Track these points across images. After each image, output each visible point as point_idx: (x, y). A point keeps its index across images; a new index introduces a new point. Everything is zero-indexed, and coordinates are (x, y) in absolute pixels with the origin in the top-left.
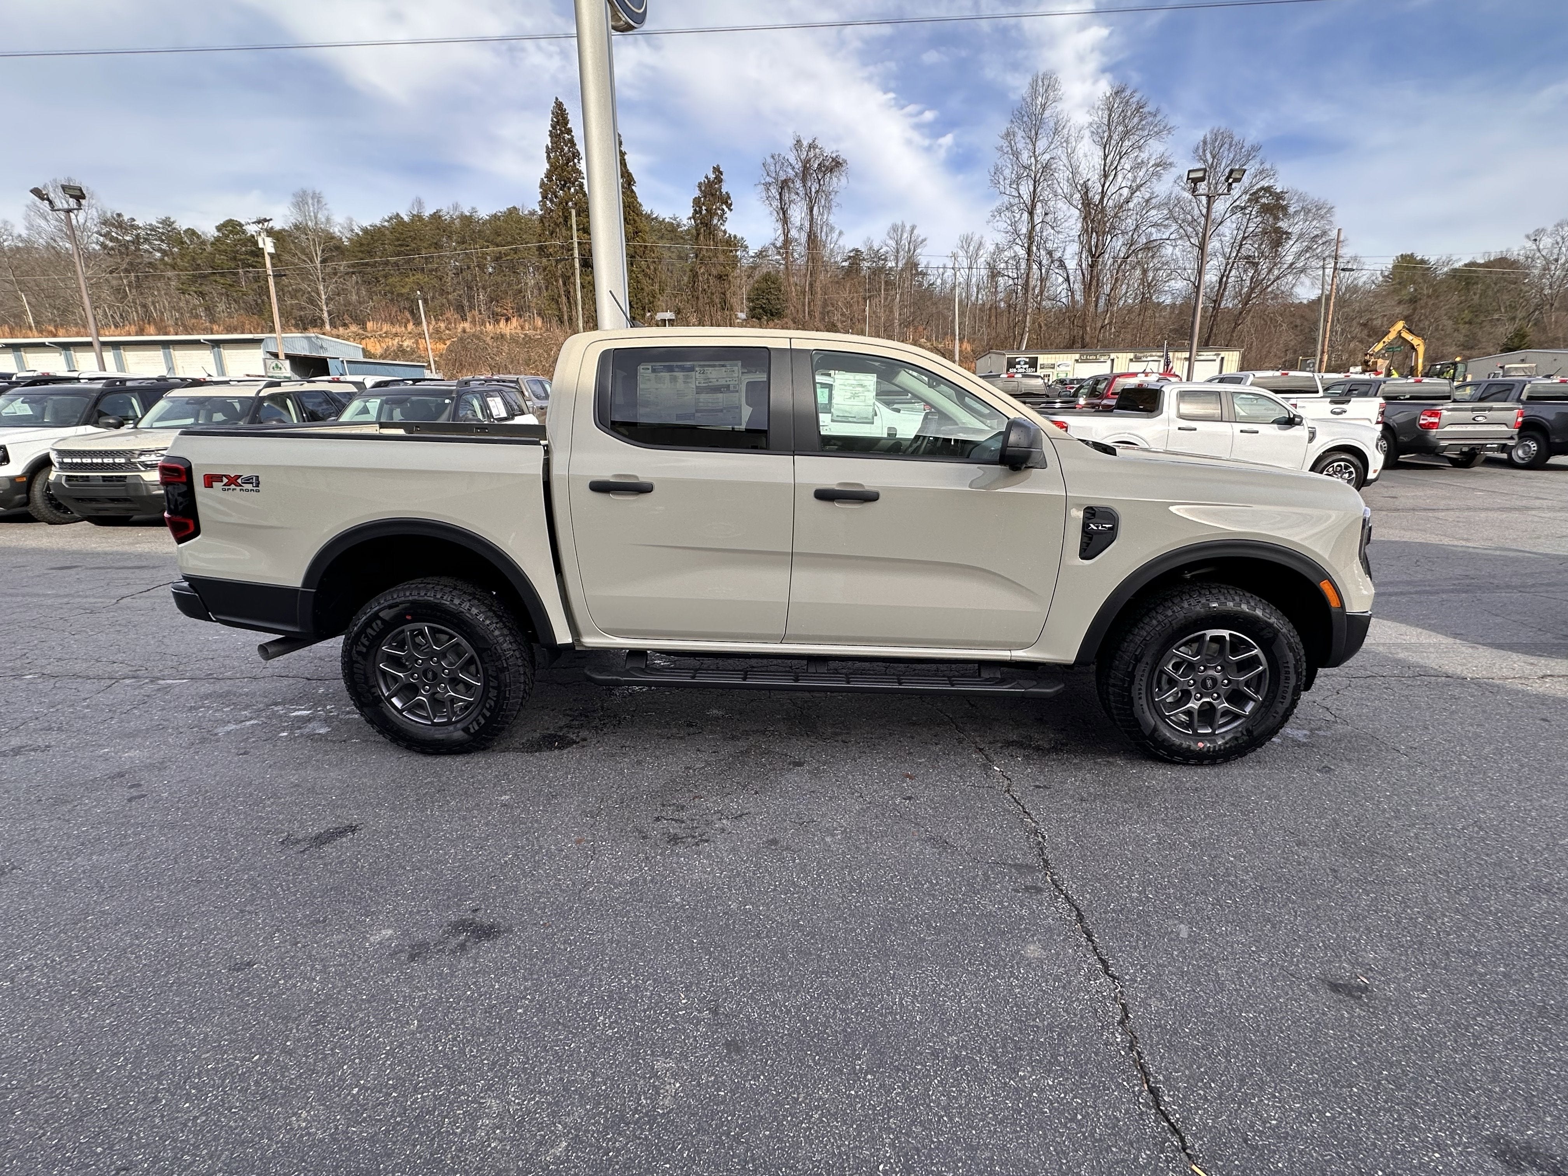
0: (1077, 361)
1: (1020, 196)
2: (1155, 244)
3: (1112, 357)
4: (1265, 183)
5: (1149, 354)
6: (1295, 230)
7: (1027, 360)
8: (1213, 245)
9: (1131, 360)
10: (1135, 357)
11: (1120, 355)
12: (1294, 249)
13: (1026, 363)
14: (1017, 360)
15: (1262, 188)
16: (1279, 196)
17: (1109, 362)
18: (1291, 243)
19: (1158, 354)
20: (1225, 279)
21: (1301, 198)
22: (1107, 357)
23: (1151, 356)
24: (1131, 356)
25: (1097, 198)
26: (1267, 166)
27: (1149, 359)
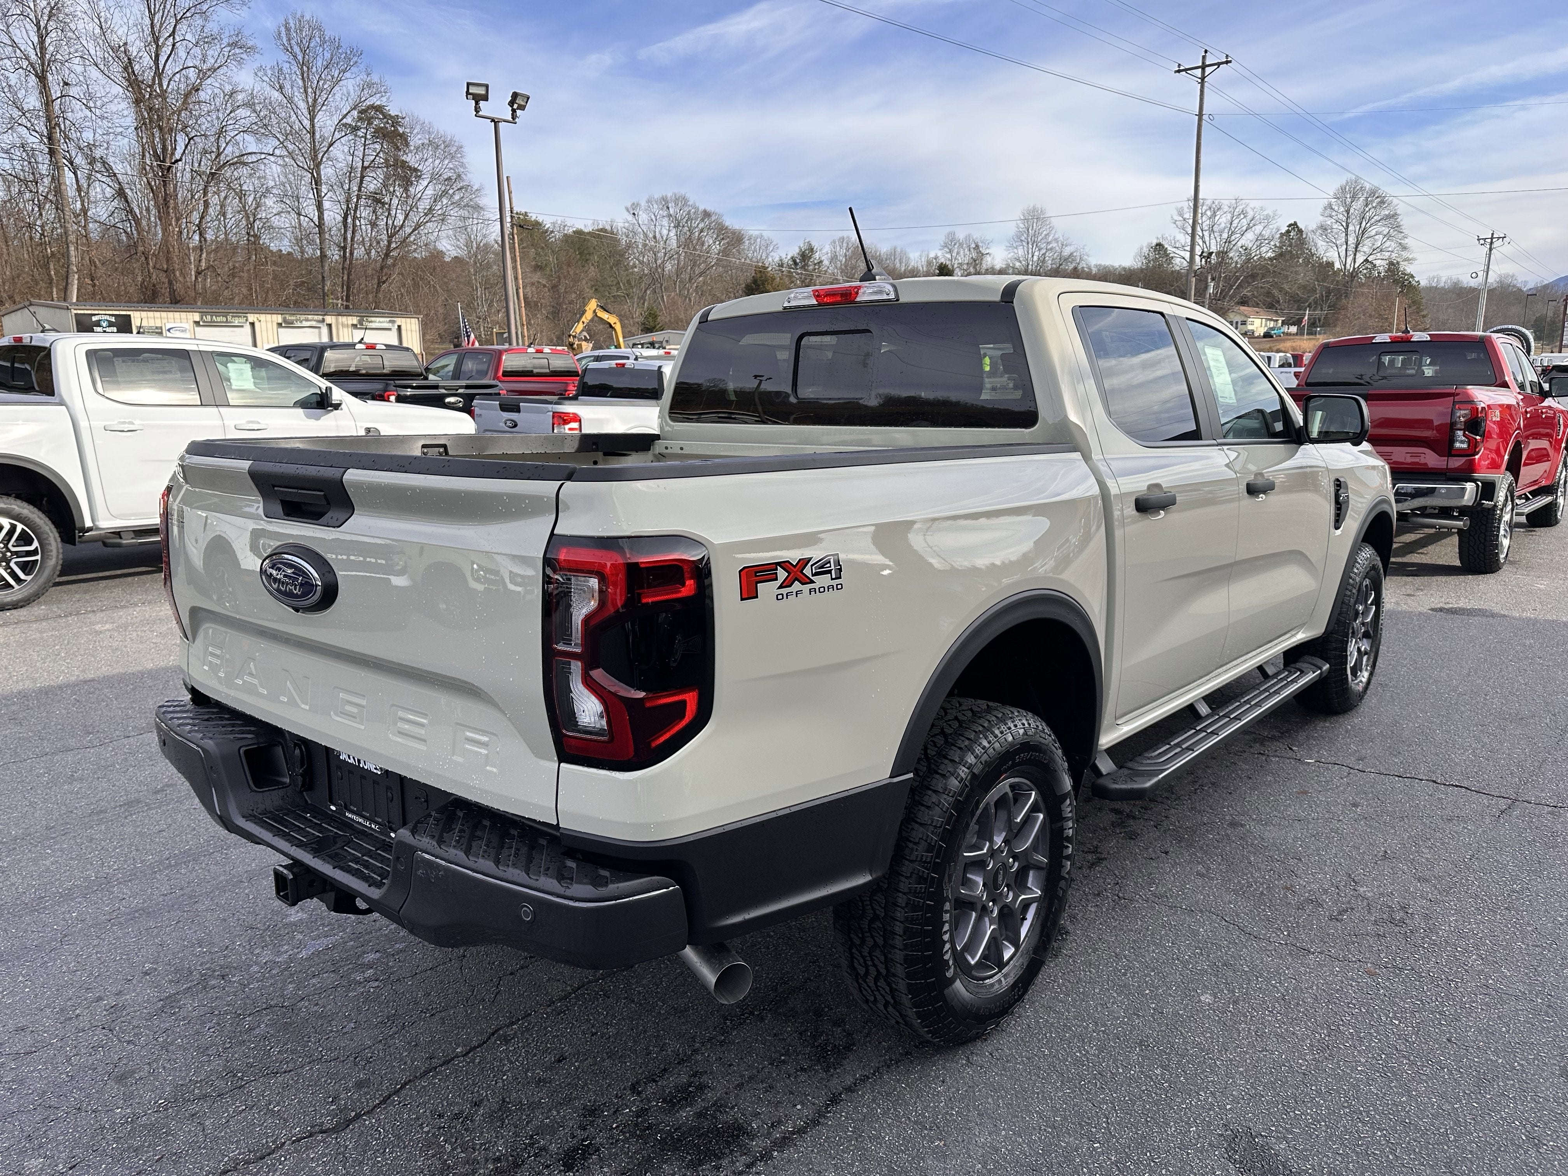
0: (197, 323)
1: (14, 45)
2: (251, 159)
3: (251, 319)
4: (376, 101)
5: (303, 317)
6: (426, 168)
7: (113, 319)
8: (327, 172)
9: (280, 325)
10: (285, 320)
11: (262, 317)
12: (430, 192)
13: (111, 324)
14: (94, 319)
15: (372, 107)
16: (395, 121)
17: (247, 328)
18: (425, 183)
19: (316, 317)
20: (349, 220)
21: (426, 129)
22: (243, 320)
23: (307, 320)
24: (279, 318)
25: (149, 75)
26: (375, 78)
27: (305, 324)
